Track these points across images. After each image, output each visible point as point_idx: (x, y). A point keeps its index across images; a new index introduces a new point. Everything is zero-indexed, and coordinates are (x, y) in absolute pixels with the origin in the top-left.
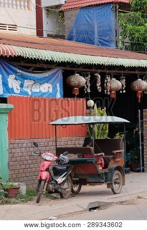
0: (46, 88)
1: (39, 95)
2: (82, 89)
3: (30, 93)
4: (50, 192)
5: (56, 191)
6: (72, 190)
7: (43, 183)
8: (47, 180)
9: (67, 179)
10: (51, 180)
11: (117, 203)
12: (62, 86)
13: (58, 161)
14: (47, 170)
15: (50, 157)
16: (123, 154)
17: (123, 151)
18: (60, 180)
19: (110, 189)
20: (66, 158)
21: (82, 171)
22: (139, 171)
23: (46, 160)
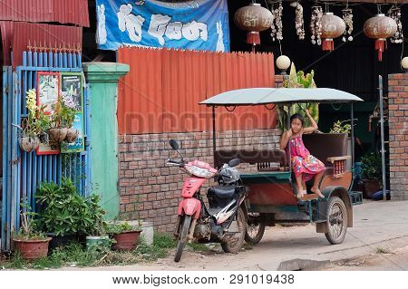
0: (194, 32)
1: (180, 44)
2: (266, 34)
3: (162, 42)
4: (202, 240)
5: (215, 239)
6: (247, 237)
7: (187, 221)
8: (197, 216)
9: (236, 214)
10: (204, 216)
11: (336, 263)
12: (227, 27)
13: (218, 178)
14: (197, 195)
15: (202, 169)
16: (349, 164)
17: (348, 157)
18: (222, 215)
19: (322, 235)
20: (234, 171)
21: (266, 199)
22: (380, 198)
23: (194, 176)
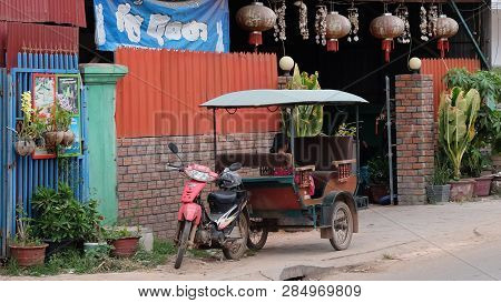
0: (194, 32)
1: (180, 45)
2: (268, 34)
3: (161, 42)
4: (203, 247)
5: (216, 245)
6: (249, 243)
7: (187, 227)
8: (197, 222)
9: (238, 219)
10: (204, 221)
11: (341, 269)
12: (227, 27)
13: (219, 182)
14: (197, 200)
15: (203, 174)
16: (354, 167)
17: (353, 161)
18: (223, 221)
19: (327, 241)
20: (235, 175)
21: (269, 204)
22: (387, 203)
23: (194, 180)
